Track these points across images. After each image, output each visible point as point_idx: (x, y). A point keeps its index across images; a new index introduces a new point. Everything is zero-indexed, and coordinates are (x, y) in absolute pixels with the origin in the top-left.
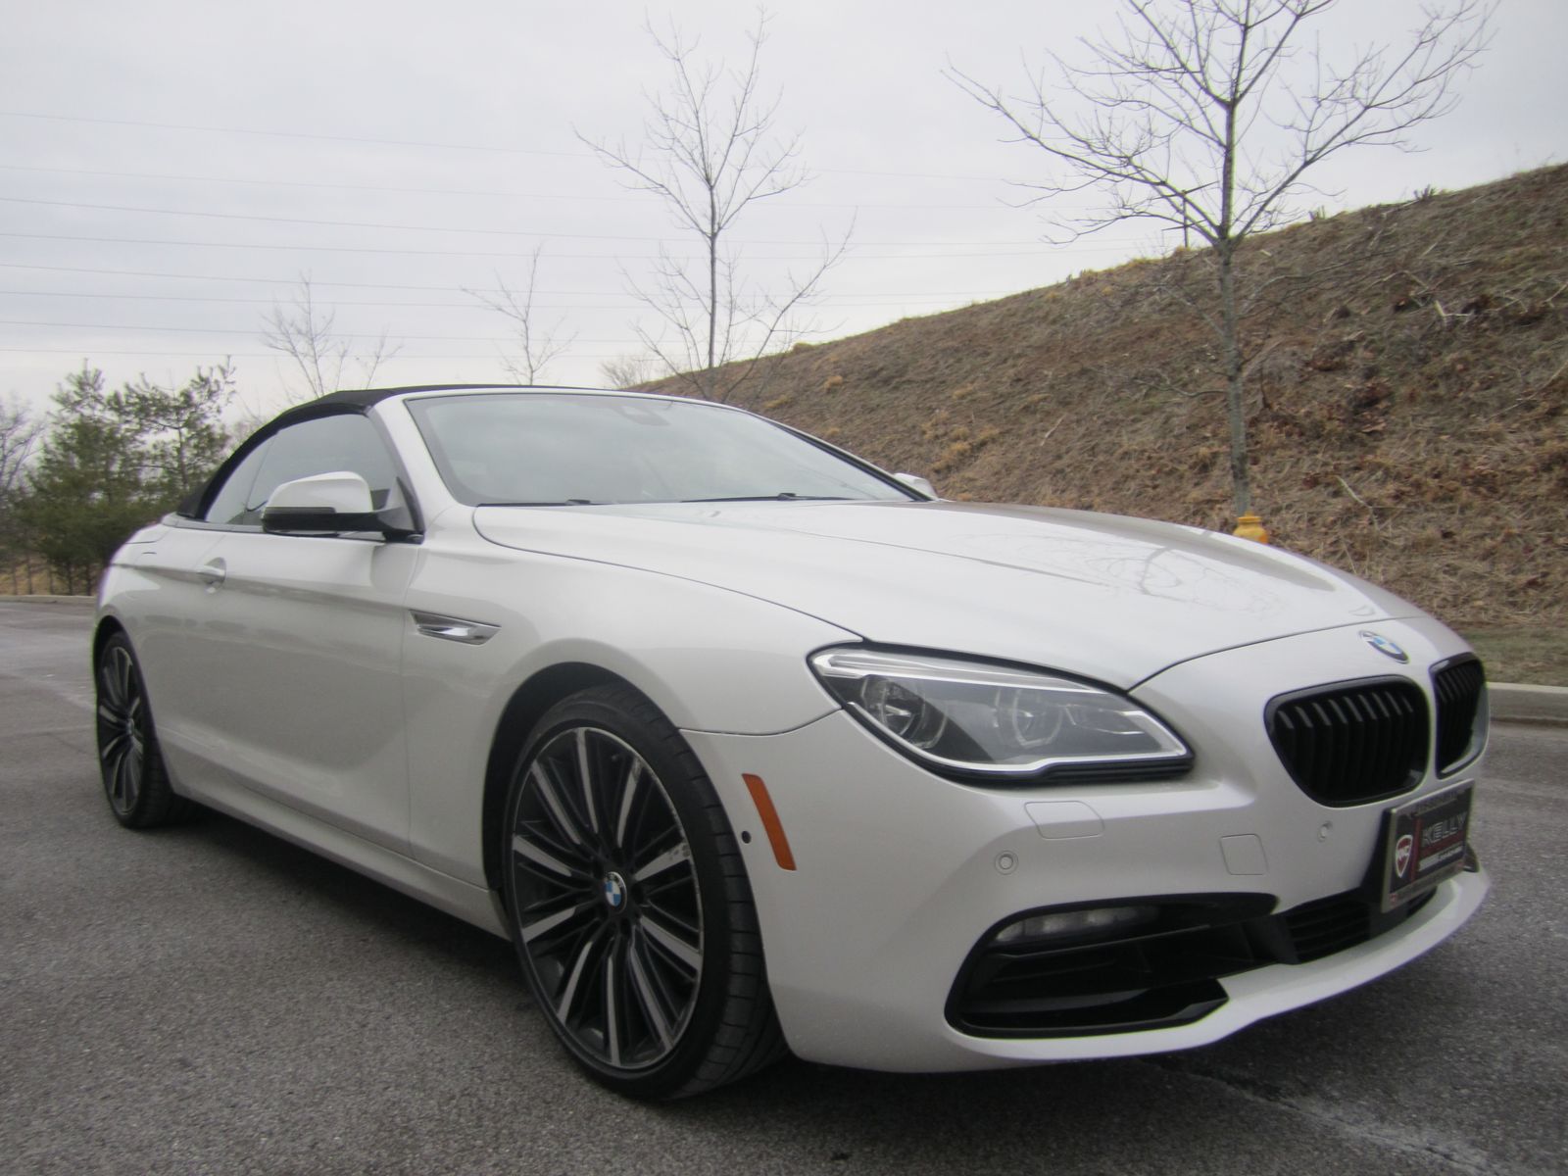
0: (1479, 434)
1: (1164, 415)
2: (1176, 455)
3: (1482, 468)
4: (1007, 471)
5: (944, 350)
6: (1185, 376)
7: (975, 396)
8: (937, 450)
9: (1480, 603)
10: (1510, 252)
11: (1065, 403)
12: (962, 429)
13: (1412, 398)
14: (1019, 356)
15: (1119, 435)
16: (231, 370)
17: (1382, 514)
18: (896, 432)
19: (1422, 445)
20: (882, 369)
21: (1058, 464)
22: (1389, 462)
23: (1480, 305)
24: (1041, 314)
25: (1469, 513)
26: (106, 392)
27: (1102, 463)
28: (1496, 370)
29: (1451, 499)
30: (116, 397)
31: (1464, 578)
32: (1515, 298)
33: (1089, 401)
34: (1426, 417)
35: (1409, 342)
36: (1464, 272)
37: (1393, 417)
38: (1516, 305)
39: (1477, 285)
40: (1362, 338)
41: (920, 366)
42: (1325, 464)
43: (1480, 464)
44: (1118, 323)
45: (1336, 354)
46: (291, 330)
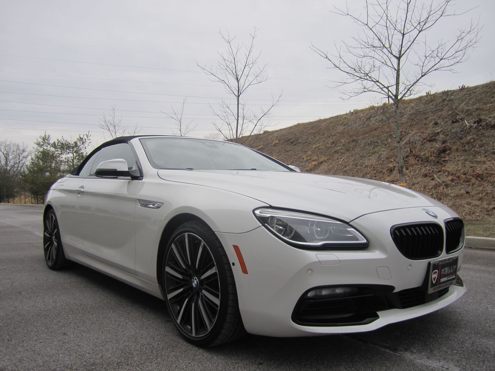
0: (478, 161)
1: (379, 154)
2: (383, 167)
3: (479, 172)
4: (329, 171)
5: (310, 133)
6: (386, 142)
7: (320, 148)
8: (307, 164)
9: (478, 214)
10: (488, 105)
11: (348, 150)
12: (315, 158)
13: (457, 150)
14: (334, 135)
15: (364, 160)
16: (89, 135)
17: (447, 186)
18: (295, 158)
19: (460, 165)
20: (291, 139)
21: (345, 169)
22: (449, 170)
23: (479, 121)
24: (341, 122)
25: (474, 186)
26: (51, 142)
27: (359, 169)
28: (484, 141)
29: (469, 182)
30: (54, 143)
31: (473, 206)
32: (490, 120)
33: (356, 150)
34: (461, 156)
35: (456, 133)
36: (475, 111)
37: (451, 156)
38: (491, 121)
39: (478, 115)
40: (441, 131)
41: (303, 138)
42: (429, 170)
43: (478, 171)
44: (365, 126)
45: (433, 136)
46: (109, 124)
